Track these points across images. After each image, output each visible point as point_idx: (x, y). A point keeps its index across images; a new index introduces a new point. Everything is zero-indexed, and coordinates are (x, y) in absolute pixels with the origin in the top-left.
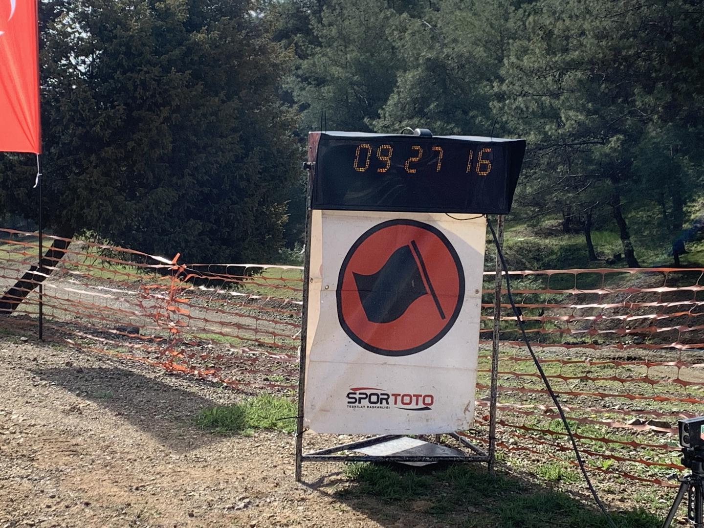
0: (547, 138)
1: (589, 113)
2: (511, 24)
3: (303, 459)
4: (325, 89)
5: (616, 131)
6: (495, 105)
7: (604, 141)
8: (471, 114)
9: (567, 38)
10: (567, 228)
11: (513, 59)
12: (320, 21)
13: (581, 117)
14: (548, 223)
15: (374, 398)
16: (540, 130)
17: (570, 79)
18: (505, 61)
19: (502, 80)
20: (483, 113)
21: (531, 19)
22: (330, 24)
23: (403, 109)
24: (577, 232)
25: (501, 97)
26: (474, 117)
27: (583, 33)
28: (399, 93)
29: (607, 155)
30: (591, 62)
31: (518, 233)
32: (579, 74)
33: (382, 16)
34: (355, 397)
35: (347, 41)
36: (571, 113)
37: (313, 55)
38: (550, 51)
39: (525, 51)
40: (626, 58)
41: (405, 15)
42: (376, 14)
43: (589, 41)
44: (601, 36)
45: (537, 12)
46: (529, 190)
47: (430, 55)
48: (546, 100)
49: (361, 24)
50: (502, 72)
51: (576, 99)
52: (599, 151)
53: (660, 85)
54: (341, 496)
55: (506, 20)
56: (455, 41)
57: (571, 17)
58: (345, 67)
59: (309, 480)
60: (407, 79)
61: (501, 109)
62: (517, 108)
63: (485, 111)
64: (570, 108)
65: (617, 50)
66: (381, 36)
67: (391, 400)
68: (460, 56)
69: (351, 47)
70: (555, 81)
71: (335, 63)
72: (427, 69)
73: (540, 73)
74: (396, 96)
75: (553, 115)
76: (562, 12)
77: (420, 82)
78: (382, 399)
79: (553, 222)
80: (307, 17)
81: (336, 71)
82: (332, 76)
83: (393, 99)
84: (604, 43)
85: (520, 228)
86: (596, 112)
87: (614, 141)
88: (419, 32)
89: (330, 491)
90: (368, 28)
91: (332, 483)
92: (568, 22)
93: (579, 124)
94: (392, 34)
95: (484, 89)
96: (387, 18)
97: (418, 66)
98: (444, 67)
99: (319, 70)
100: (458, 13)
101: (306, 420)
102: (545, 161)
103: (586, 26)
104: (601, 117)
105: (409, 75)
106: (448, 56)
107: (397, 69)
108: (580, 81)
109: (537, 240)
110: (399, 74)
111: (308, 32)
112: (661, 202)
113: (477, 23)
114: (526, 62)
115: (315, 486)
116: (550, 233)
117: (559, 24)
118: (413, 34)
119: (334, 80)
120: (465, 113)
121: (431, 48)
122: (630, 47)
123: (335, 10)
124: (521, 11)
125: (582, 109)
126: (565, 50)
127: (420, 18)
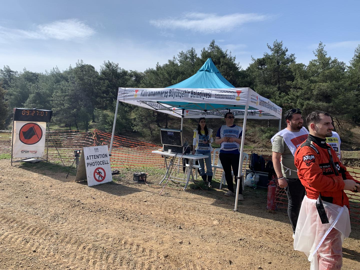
0: (62, 109)
1: (70, 105)
2: (54, 86)
3: (12, 162)
4: (12, 97)
5: (75, 108)
6: (51, 102)
7: (73, 110)
8: (46, 103)
9: (66, 90)
10: (66, 126)
11: (55, 93)
12: (11, 82)
13: (68, 105)
14: (62, 125)
15: (26, 152)
16: (60, 107)
17: (66, 98)
18: (53, 94)
19: (52, 97)
20: (48, 103)
21: (58, 86)
22: (13, 83)
23: (31, 102)
24: (68, 127)
25: (52, 100)
26: (47, 104)
27: (69, 90)
28: (30, 98)
29: (73, 113)
30: (70, 95)
31: (56, 127)
32: (68, 97)
33: (25, 82)
34: (22, 152)
35: (17, 87)
36: (66, 104)
37: (9, 89)
38: (62, 92)
39: (57, 92)
40: (77, 95)
41: (31, 83)
42: (24, 82)
43: (70, 91)
44: (72, 90)
45: (60, 85)
46: (58, 119)
47: (37, 91)
48: (62, 102)
49: (21, 84)
50: (52, 96)
51: (68, 102)
52: (72, 112)
53: (83, 100)
54: (20, 167)
55: (53, 85)
56: (42, 89)
57: (66, 86)
58: (17, 92)
59: (14, 165)
60: (31, 96)
61: (52, 103)
62: (56, 103)
63: (49, 103)
64: (66, 103)
65: (75, 93)
66: (25, 86)
67: (29, 152)
68: (43, 92)
69: (18, 88)
70: (63, 98)
71: (15, 91)
72: (36, 94)
73: (60, 96)
74: (29, 99)
75: (63, 105)
76: (65, 85)
77: (34, 97)
78: (28, 152)
79: (63, 125)
80: (7, 81)
81: (15, 93)
82: (14, 94)
83: (28, 100)
84: (73, 92)
85: (56, 126)
86: (71, 104)
87: (75, 110)
88: (34, 86)
89: (18, 167)
90: (22, 85)
91: (18, 166)
92: (66, 87)
93: (68, 106)
94: (28, 86)
95: (49, 99)
96: (27, 83)
97: (34, 93)
98: (40, 94)
99: (11, 92)
100: (43, 83)
101: (13, 156)
102: (61, 113)
103: (69, 88)
104: (72, 105)
105: (32, 95)
106: (41, 92)
107: (29, 93)
108: (68, 98)
109: (60, 128)
110: (30, 95)
111: (8, 84)
112: (84, 122)
113: (47, 86)
114: (57, 94)
115: (15, 166)
116: (62, 127)
117: (64, 88)
118: (33, 87)
119: (14, 95)
120: (45, 103)
121: (37, 90)
122: (78, 93)
123: (14, 80)
124: (56, 84)
125: (69, 104)
126: (65, 93)
127: (34, 84)
